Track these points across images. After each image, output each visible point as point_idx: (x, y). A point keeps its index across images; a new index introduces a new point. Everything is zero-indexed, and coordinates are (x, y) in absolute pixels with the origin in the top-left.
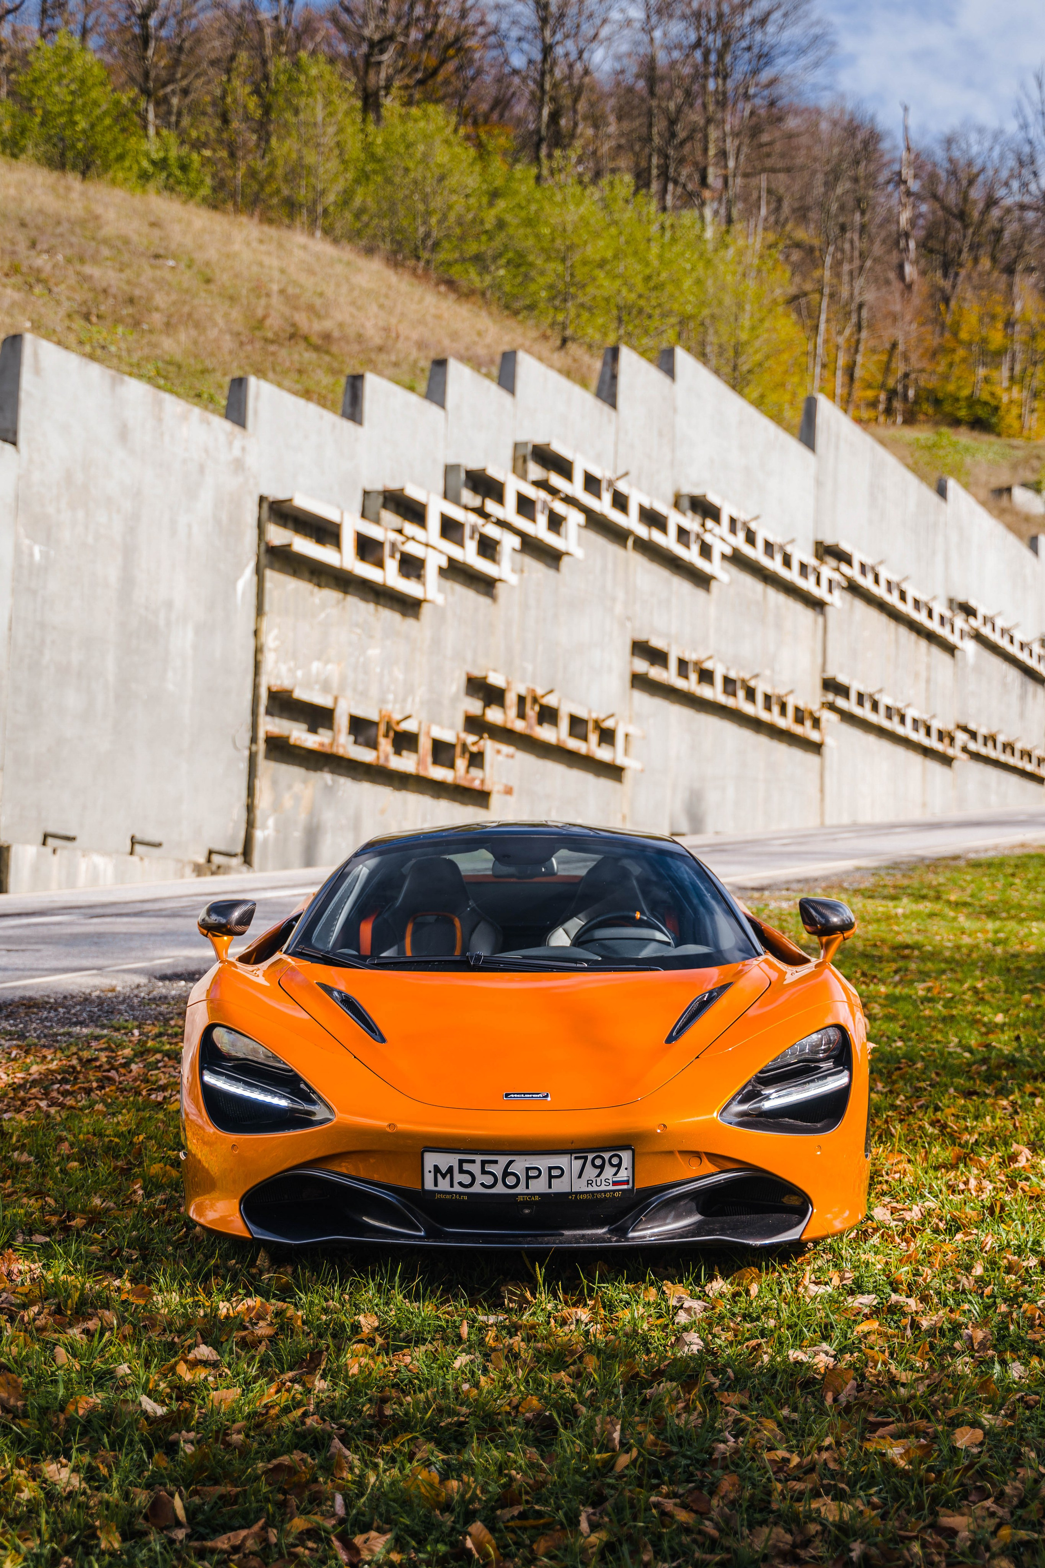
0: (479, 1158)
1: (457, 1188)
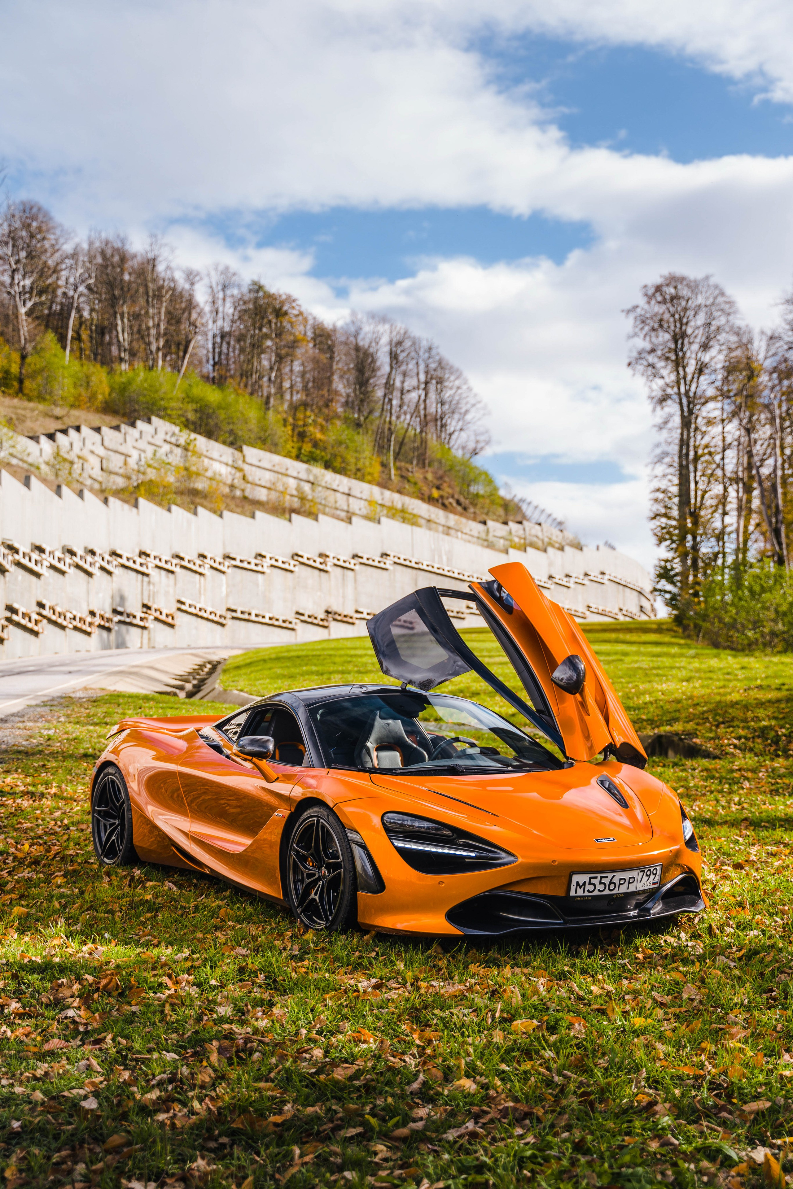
1: (587, 894)
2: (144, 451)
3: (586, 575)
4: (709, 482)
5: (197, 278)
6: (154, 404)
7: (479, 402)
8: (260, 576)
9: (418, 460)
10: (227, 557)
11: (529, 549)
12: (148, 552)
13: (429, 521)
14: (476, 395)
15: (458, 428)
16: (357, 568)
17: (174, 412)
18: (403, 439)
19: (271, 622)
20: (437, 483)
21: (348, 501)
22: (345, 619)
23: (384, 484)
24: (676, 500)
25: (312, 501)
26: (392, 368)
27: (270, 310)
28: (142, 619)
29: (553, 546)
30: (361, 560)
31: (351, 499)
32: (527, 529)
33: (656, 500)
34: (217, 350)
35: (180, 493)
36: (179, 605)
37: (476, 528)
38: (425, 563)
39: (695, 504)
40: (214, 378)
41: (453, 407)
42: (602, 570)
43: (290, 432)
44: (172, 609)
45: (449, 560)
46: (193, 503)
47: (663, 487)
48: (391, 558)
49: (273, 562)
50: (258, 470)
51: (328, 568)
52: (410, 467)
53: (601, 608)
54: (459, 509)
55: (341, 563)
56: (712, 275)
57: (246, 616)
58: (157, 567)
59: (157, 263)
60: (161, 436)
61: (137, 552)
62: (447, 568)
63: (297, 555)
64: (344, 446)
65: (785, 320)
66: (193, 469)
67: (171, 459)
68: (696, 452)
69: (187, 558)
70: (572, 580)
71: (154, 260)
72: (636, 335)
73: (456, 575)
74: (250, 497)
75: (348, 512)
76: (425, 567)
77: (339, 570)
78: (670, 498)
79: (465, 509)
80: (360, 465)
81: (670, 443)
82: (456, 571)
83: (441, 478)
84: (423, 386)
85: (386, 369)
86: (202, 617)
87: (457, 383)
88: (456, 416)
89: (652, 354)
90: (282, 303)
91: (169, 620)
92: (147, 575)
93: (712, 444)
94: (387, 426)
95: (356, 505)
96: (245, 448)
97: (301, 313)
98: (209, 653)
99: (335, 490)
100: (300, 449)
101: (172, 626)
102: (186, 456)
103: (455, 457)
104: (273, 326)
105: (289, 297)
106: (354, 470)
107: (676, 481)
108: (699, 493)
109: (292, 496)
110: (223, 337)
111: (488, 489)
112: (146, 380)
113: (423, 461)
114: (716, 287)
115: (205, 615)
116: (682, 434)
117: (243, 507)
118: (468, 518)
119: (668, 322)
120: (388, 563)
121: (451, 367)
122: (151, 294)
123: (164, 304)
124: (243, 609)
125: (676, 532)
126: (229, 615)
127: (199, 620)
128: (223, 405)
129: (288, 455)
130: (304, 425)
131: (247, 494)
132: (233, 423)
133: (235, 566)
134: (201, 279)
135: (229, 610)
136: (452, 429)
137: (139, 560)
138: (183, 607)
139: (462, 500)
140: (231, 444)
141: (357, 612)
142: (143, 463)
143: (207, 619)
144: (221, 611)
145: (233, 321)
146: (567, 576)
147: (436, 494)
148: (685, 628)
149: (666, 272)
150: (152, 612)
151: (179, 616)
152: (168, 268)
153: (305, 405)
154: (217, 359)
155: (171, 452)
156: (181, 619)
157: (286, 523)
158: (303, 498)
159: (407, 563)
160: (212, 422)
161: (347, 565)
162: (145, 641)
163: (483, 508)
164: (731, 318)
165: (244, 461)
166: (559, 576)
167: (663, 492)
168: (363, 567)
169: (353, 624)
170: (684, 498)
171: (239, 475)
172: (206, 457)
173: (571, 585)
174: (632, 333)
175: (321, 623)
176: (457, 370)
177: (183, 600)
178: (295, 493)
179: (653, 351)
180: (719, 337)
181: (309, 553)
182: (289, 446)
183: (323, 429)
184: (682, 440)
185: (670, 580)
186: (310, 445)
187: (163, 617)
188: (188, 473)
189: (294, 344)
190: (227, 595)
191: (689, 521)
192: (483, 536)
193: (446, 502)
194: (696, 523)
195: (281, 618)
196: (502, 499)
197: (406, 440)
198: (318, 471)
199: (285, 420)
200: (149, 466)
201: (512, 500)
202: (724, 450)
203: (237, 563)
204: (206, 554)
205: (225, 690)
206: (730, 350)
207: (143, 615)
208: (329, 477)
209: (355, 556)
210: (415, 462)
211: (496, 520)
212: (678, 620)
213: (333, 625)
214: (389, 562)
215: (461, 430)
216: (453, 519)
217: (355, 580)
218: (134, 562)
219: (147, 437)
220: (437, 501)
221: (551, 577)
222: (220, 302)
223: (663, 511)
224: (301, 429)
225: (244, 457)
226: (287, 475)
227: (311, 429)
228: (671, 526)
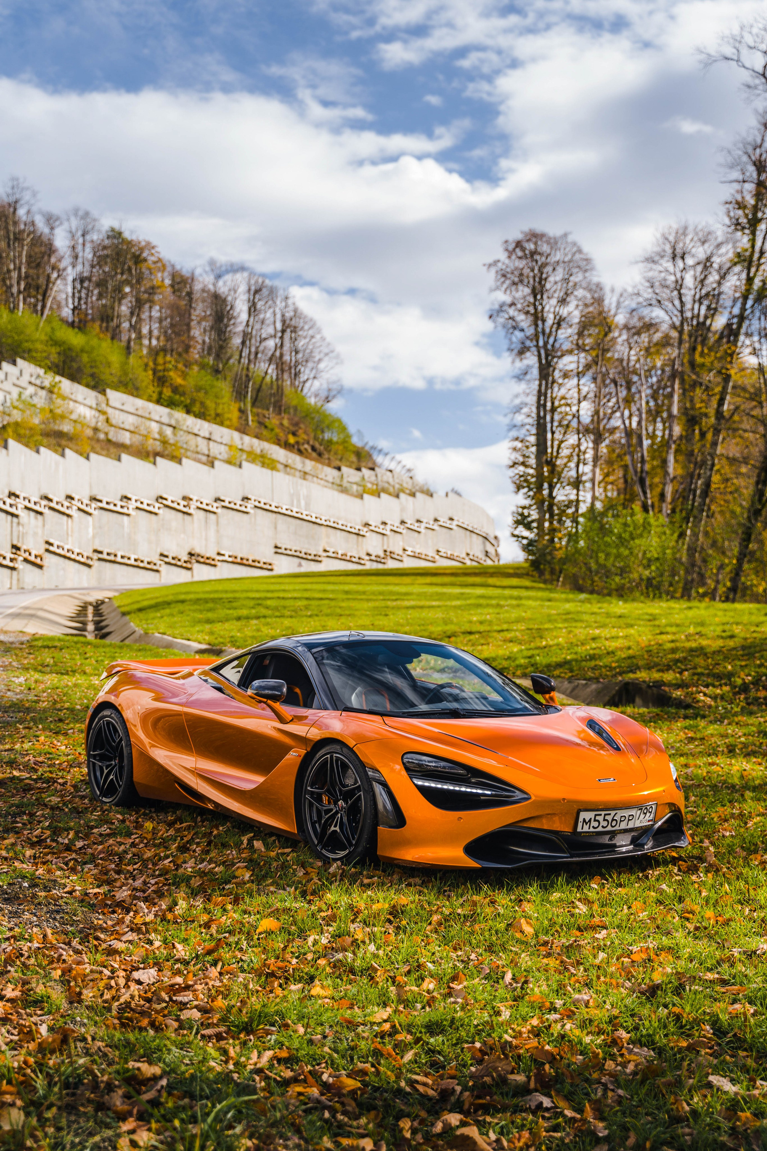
0: (603, 813)
1: (592, 830)
2: (9, 393)
3: (436, 520)
4: (565, 433)
5: (57, 223)
6: (19, 346)
7: (332, 352)
8: (125, 518)
9: (275, 407)
10: (94, 499)
11: (383, 495)
12: (18, 493)
13: (286, 466)
14: (329, 344)
15: (312, 376)
16: (219, 511)
17: (39, 355)
18: (261, 386)
19: (136, 563)
20: (293, 429)
21: (208, 444)
22: (208, 561)
23: (243, 430)
24: (534, 449)
25: (174, 445)
26: (250, 315)
27: (129, 256)
28: (12, 560)
29: (404, 492)
30: (223, 504)
31: (211, 443)
32: (379, 476)
33: (515, 449)
34: (77, 295)
35: (47, 434)
36: (47, 546)
37: (330, 473)
38: (284, 507)
39: (552, 453)
40: (73, 322)
41: (307, 355)
42: (451, 516)
43: (151, 377)
44: (41, 551)
45: (307, 505)
46: (59, 445)
47: (521, 437)
48: (252, 501)
49: (138, 505)
50: (122, 413)
51: (191, 511)
52: (266, 413)
53: (449, 553)
54: (314, 455)
55: (204, 506)
56: (570, 233)
57: (112, 558)
58: (26, 508)
59: (18, 206)
60: (26, 377)
61: (7, 493)
62: (305, 513)
63: (162, 498)
64: (203, 392)
65: (644, 278)
66: (58, 411)
67: (36, 400)
68: (553, 403)
69: (55, 499)
70: (423, 525)
71: (16, 202)
72: (497, 288)
73: (314, 520)
74: (114, 439)
75: (208, 456)
76: (284, 511)
77: (202, 513)
78: (527, 447)
79: (320, 455)
80: (219, 411)
81: (528, 395)
82: (314, 516)
83: (296, 424)
84: (279, 334)
85: (244, 317)
86: (69, 559)
87: (311, 332)
88: (310, 365)
89: (513, 308)
90: (142, 250)
91: (38, 561)
92: (17, 516)
93: (568, 396)
94: (245, 372)
95: (216, 450)
96: (108, 391)
97: (160, 260)
98: (84, 595)
99: (196, 435)
100: (160, 393)
101: (40, 567)
102: (51, 399)
103: (310, 404)
104: (134, 272)
105: (148, 243)
106: (213, 415)
107: (534, 431)
108: (556, 443)
109: (155, 439)
110: (82, 281)
111: (342, 436)
112: (10, 322)
113: (279, 408)
114: (574, 244)
115: (73, 556)
116: (540, 385)
117: (108, 450)
118: (323, 464)
119: (528, 277)
120: (249, 507)
121: (306, 317)
122: (12, 237)
123: (25, 248)
124: (109, 551)
125: (534, 480)
126: (96, 556)
127: (67, 561)
128: (87, 348)
129: (149, 399)
130: (164, 370)
131: (110, 437)
132: (96, 367)
133: (102, 508)
134: (61, 224)
135: (95, 551)
136: (306, 378)
137: (8, 501)
138: (51, 548)
139: (317, 445)
140: (94, 388)
141: (219, 554)
142: (8, 404)
143: (74, 560)
144: (88, 552)
145: (93, 266)
146: (418, 521)
147: (292, 440)
148: (541, 573)
149: (526, 229)
150: (22, 553)
151: (47, 557)
152: (28, 212)
153: (164, 350)
154: (76, 304)
155: (36, 394)
156: (49, 560)
157: (151, 466)
158: (165, 442)
159: (267, 507)
160: (75, 365)
161: (209, 508)
162: (15, 582)
163: (336, 454)
164: (587, 274)
165: (107, 404)
166: (410, 522)
167: (522, 441)
168: (225, 510)
169: (215, 566)
170: (542, 447)
171: (102, 418)
172: (71, 399)
173: (422, 530)
174: (494, 287)
175: (185, 565)
176: (311, 320)
177: (51, 541)
178: (157, 436)
179: (513, 304)
180: (576, 293)
181: (173, 496)
182: (150, 391)
183: (184, 375)
184: (539, 391)
185: (528, 527)
186: (169, 389)
187: (32, 558)
188: (54, 416)
189: (152, 290)
190: (94, 537)
191: (545, 469)
192: (338, 481)
193: (302, 448)
194: (552, 472)
195: (146, 560)
196: (354, 446)
197: (264, 387)
198: (179, 415)
199: (146, 365)
200: (15, 408)
201: (363, 448)
202: (579, 402)
203: (104, 505)
204: (73, 495)
205: (146, 634)
206: (586, 305)
207: (13, 556)
208: (191, 422)
209: (217, 500)
210: (271, 409)
211: (350, 467)
212: (535, 565)
213: (196, 566)
214: (250, 505)
215: (315, 378)
216: (309, 465)
217: (217, 523)
218: (4, 503)
219: (12, 379)
220: (293, 446)
221: (403, 522)
222: (79, 248)
223: (521, 459)
224: (161, 374)
225: (107, 400)
226: (150, 419)
227: (171, 374)
228: (529, 474)
